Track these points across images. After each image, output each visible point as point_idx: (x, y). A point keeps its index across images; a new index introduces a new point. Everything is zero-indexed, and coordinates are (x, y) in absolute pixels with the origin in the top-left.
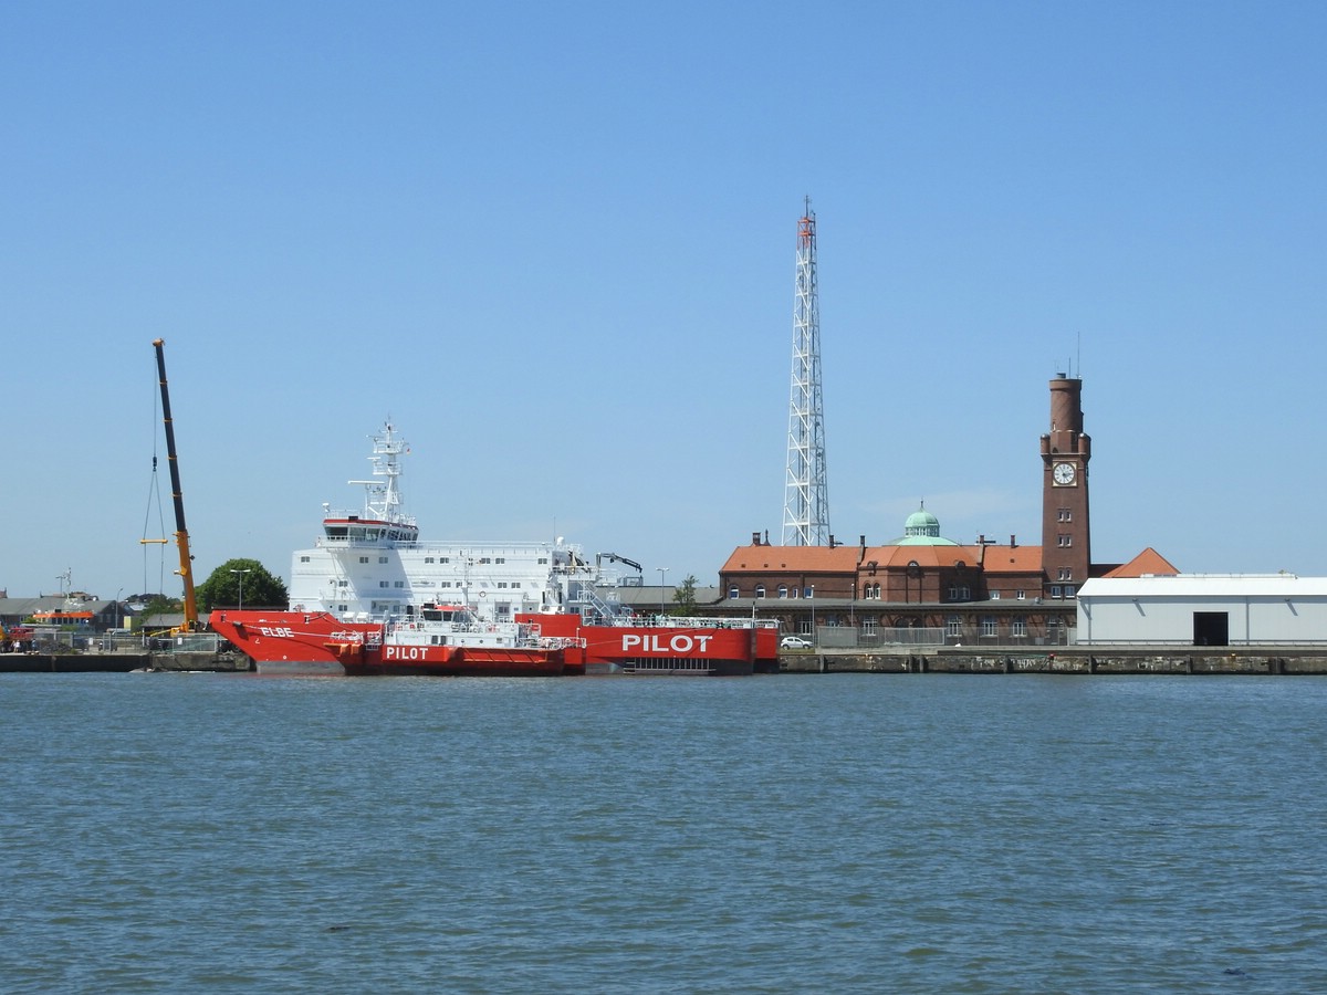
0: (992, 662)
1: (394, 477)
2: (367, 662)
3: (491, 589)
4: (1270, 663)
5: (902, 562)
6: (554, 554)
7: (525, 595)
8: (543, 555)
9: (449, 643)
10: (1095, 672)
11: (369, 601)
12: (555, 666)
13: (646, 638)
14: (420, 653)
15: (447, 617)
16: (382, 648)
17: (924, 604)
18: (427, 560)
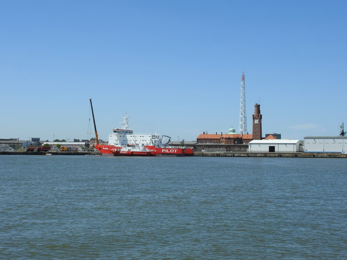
0: (231, 155)
1: (127, 122)
2: (117, 154)
3: (141, 141)
4: (279, 155)
5: (227, 137)
6: (152, 135)
7: (147, 143)
8: (150, 135)
9: (131, 150)
10: (248, 157)
11: (121, 143)
12: (149, 154)
13: (166, 150)
14: (126, 152)
15: (131, 146)
16: (120, 151)
17: (231, 144)
18: (131, 136)
